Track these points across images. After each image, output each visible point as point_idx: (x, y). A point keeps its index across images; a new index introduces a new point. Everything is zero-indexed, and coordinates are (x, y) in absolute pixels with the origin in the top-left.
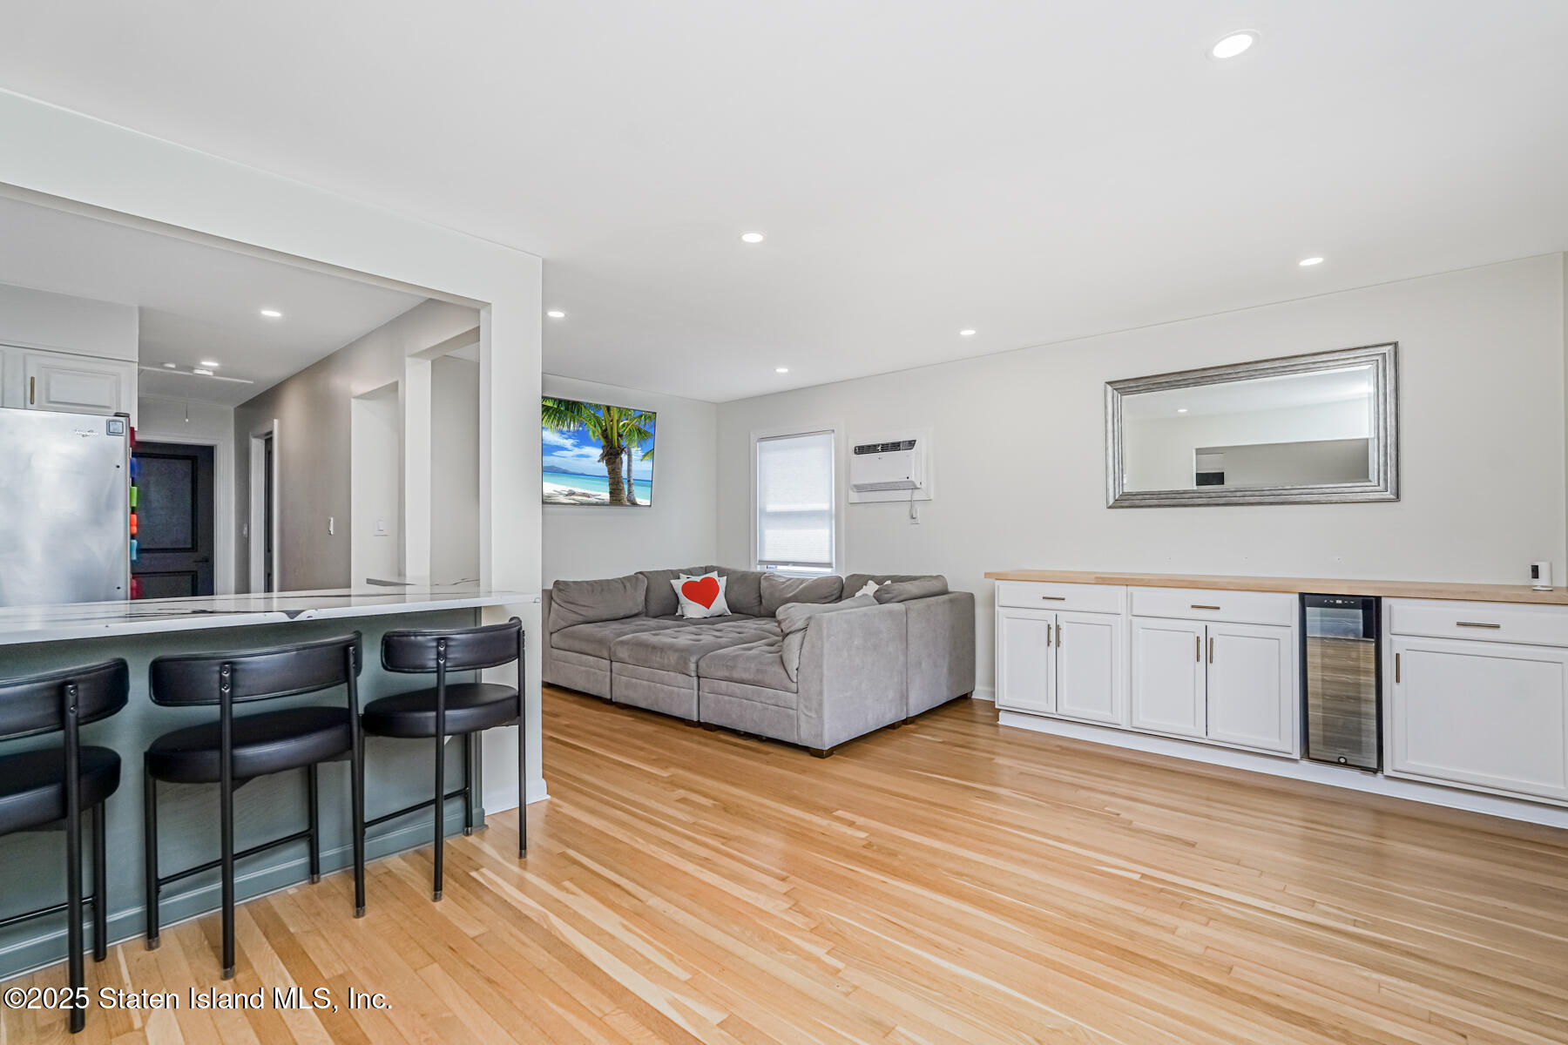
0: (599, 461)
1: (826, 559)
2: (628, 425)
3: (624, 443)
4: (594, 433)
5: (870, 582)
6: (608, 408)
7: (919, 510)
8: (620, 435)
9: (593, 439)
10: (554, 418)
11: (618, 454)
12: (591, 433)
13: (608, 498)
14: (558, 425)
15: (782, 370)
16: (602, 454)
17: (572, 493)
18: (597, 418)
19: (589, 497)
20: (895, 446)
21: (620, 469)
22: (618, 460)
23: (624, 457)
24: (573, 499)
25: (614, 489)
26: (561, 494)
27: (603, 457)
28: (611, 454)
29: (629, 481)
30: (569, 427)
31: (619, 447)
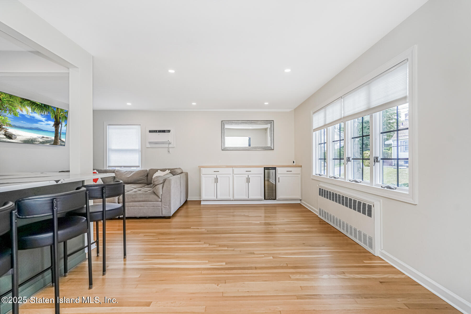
0: (53, 126)
1: (138, 165)
2: (63, 114)
3: (61, 120)
4: (52, 116)
5: (159, 171)
6: (58, 108)
7: (171, 150)
8: (60, 118)
9: (52, 118)
10: (40, 109)
11: (58, 124)
12: (51, 116)
13: (54, 139)
14: (41, 112)
15: (129, 104)
17: (43, 137)
18: (54, 111)
19: (48, 139)
20: (164, 131)
21: (58, 129)
22: (58, 126)
23: (60, 125)
24: (43, 139)
25: (56, 136)
26: (40, 138)
27: (54, 125)
28: (57, 124)
29: (60, 133)
30: (44, 113)
31: (59, 122)
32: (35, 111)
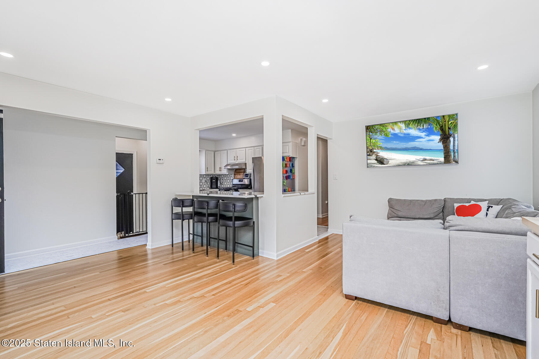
0: (439, 142)
2: (453, 123)
3: (451, 132)
4: (436, 128)
6: (443, 116)
8: (449, 128)
9: (436, 131)
10: (416, 123)
11: (448, 138)
12: (434, 128)
13: (443, 160)
14: (417, 126)
16: (440, 138)
17: (425, 160)
18: (437, 121)
19: (433, 161)
21: (449, 145)
22: (449, 140)
23: (452, 139)
24: (426, 163)
25: (446, 156)
26: (419, 160)
27: (441, 140)
28: (445, 138)
29: (454, 151)
30: (423, 126)
31: (448, 134)
32: (410, 127)
